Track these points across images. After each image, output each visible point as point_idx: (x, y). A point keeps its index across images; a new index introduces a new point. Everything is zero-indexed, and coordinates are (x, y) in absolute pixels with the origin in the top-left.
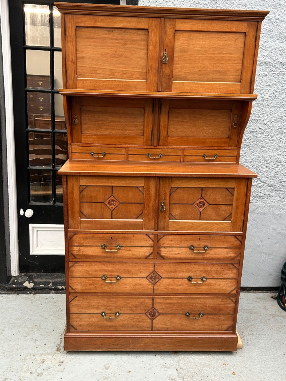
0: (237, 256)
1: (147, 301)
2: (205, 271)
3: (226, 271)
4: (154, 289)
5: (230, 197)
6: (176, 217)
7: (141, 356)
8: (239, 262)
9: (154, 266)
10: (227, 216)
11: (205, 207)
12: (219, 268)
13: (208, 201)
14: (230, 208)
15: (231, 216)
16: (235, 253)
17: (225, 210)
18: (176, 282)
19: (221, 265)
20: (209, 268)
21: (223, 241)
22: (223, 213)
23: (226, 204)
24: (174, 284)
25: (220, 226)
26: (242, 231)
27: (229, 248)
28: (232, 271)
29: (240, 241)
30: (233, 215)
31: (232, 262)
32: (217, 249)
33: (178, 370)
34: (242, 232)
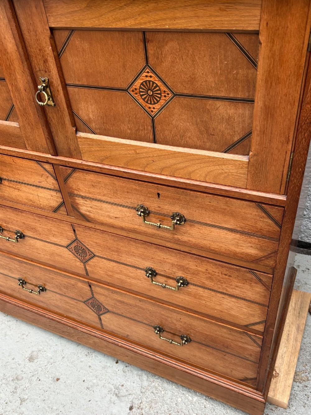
0: (267, 257)
1: (80, 285)
2: (182, 268)
3: (235, 282)
4: (86, 270)
5: (243, 72)
6: (93, 125)
7: (94, 355)
8: (274, 271)
9: (74, 231)
10: (236, 139)
11: (162, 102)
12: (217, 270)
13: (169, 84)
14: (247, 112)
15: (250, 141)
16: (261, 249)
17: (230, 118)
18: (125, 271)
19: (222, 267)
20: (191, 264)
21: (224, 212)
22: (222, 127)
23: (232, 95)
24: (121, 273)
25: (212, 168)
26: (285, 194)
27: (242, 233)
28: (251, 285)
29: (276, 223)
30: (255, 139)
31: (252, 266)
32: (209, 228)
33: (134, 410)
34: (283, 198)
